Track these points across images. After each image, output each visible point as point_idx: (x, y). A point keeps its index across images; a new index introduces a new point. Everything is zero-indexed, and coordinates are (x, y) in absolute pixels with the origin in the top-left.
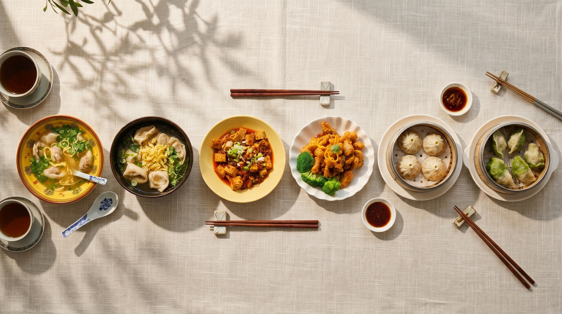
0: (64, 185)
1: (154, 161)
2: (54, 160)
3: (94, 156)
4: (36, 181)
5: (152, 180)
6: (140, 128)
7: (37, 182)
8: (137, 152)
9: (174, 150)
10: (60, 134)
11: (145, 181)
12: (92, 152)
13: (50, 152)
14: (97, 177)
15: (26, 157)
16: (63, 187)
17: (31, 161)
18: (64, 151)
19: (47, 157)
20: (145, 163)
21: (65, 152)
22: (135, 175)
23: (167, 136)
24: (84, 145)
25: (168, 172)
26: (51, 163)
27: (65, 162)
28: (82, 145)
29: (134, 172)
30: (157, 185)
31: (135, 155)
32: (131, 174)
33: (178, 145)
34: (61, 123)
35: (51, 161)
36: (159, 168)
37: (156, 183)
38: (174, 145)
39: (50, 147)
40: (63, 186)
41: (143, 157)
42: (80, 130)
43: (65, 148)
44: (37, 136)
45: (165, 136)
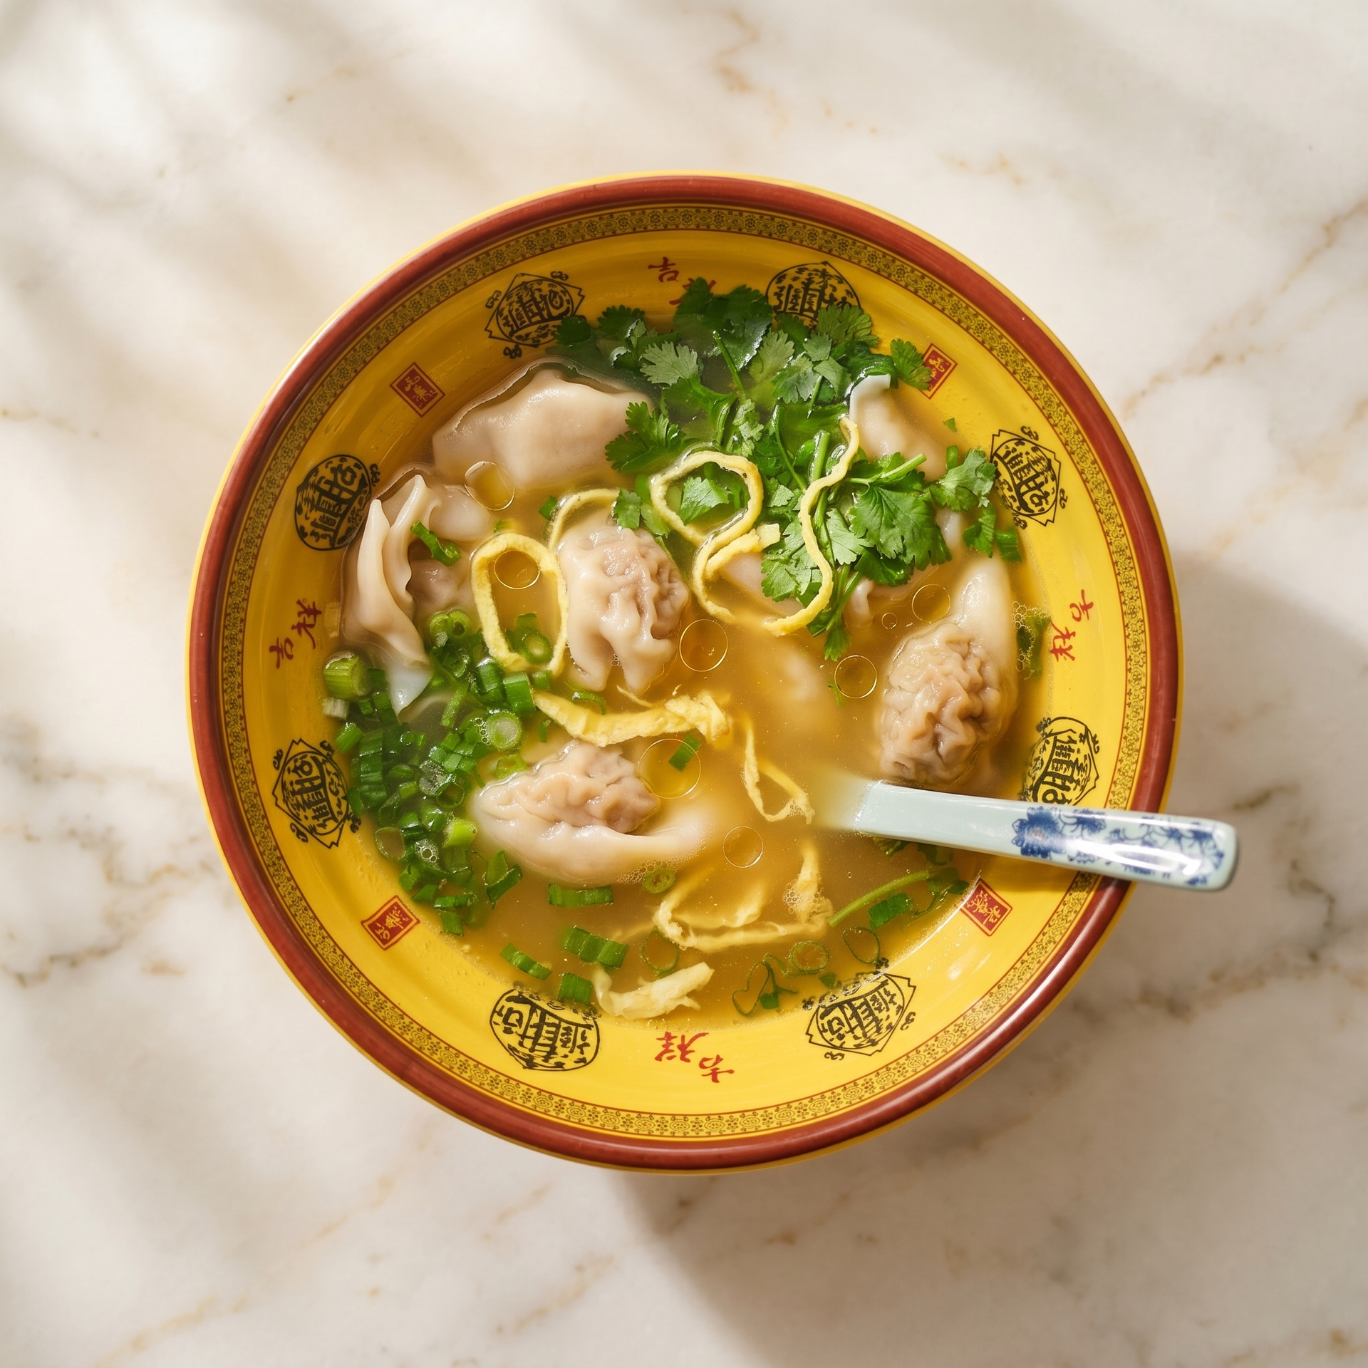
0: (706, 944)
2: (592, 674)
3: (1043, 624)
4: (394, 908)
7: (406, 921)
10: (654, 391)
12: (1019, 590)
13: (542, 586)
14: (1113, 818)
15: (280, 650)
16: (700, 973)
17: (331, 692)
18: (703, 565)
19: (514, 640)
21: (721, 584)
24: (934, 508)
26: (551, 707)
27: (707, 698)
28: (909, 506)
34: (666, 268)
35: (558, 686)
39: (542, 535)
40: (696, 956)
42: (886, 337)
43: (707, 543)
44: (399, 414)
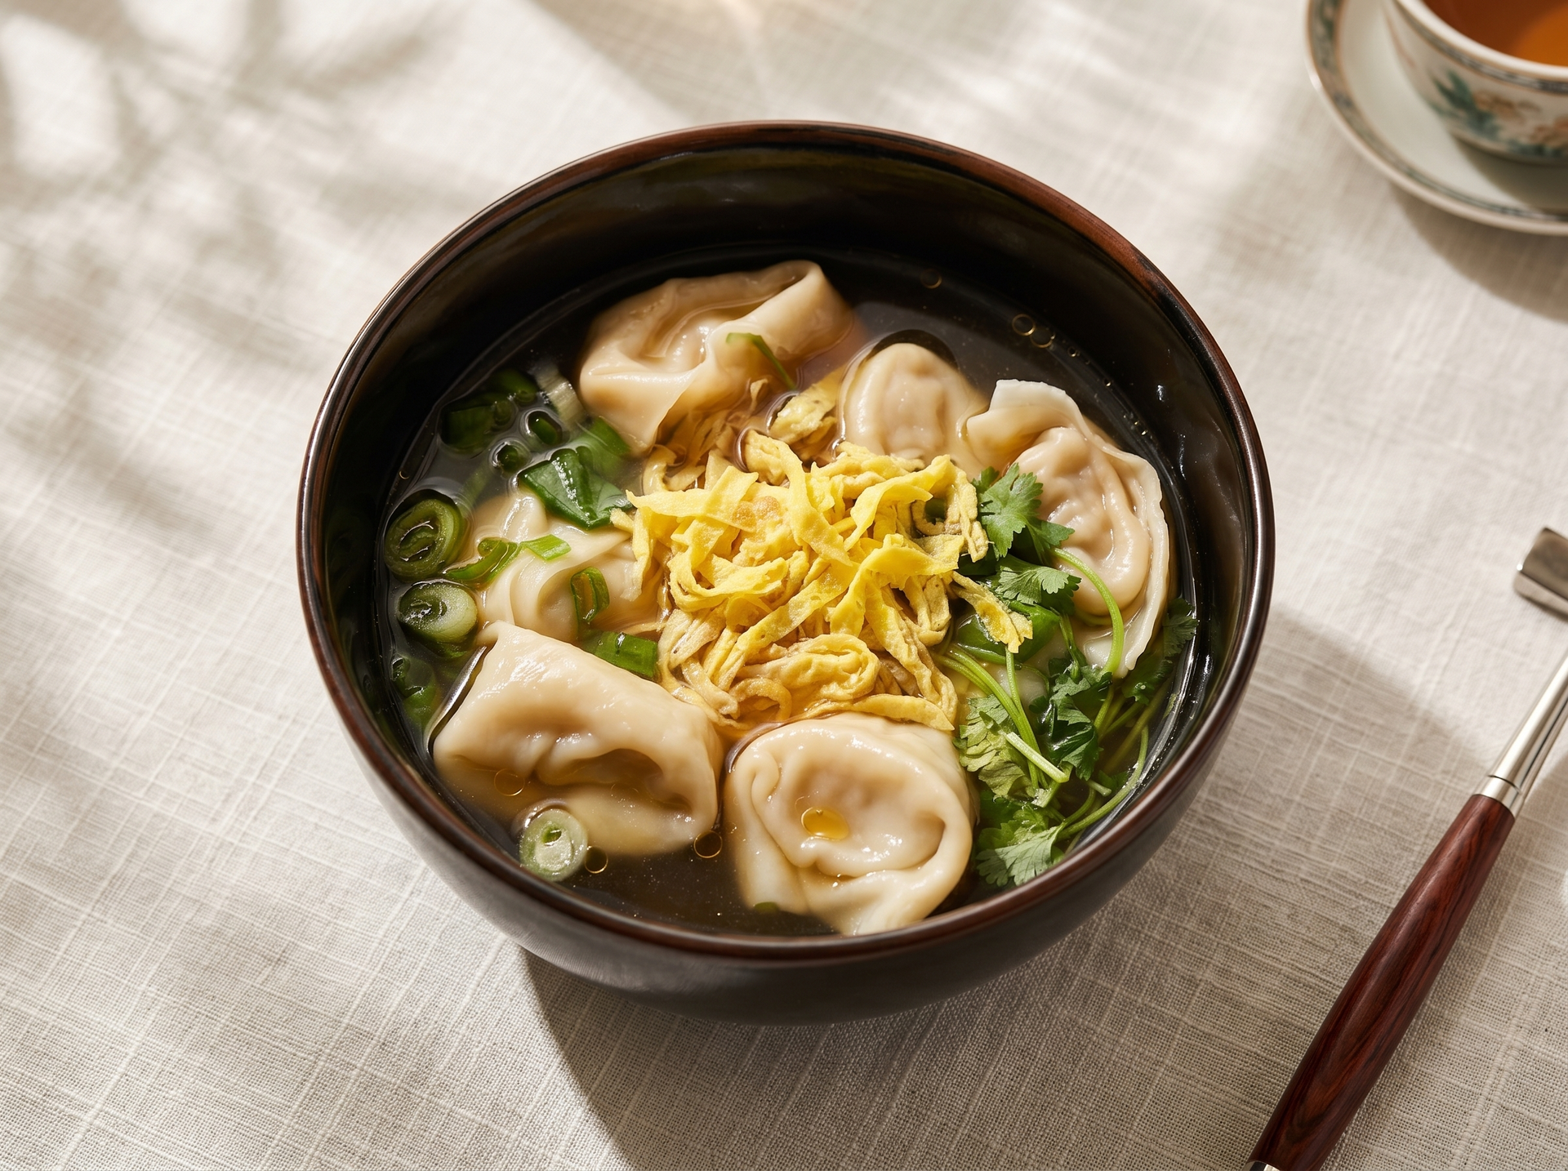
1: (802, 608)
5: (774, 810)
6: (652, 283)
8: (605, 526)
9: (1039, 505)
11: (686, 829)
20: (698, 633)
22: (573, 746)
23: (949, 381)
25: (957, 738)
29: (562, 724)
30: (818, 870)
31: (581, 546)
32: (534, 746)
33: (1074, 466)
36: (856, 682)
37: (811, 846)
38: (1037, 461)
41: (680, 567)
45: (923, 372)
